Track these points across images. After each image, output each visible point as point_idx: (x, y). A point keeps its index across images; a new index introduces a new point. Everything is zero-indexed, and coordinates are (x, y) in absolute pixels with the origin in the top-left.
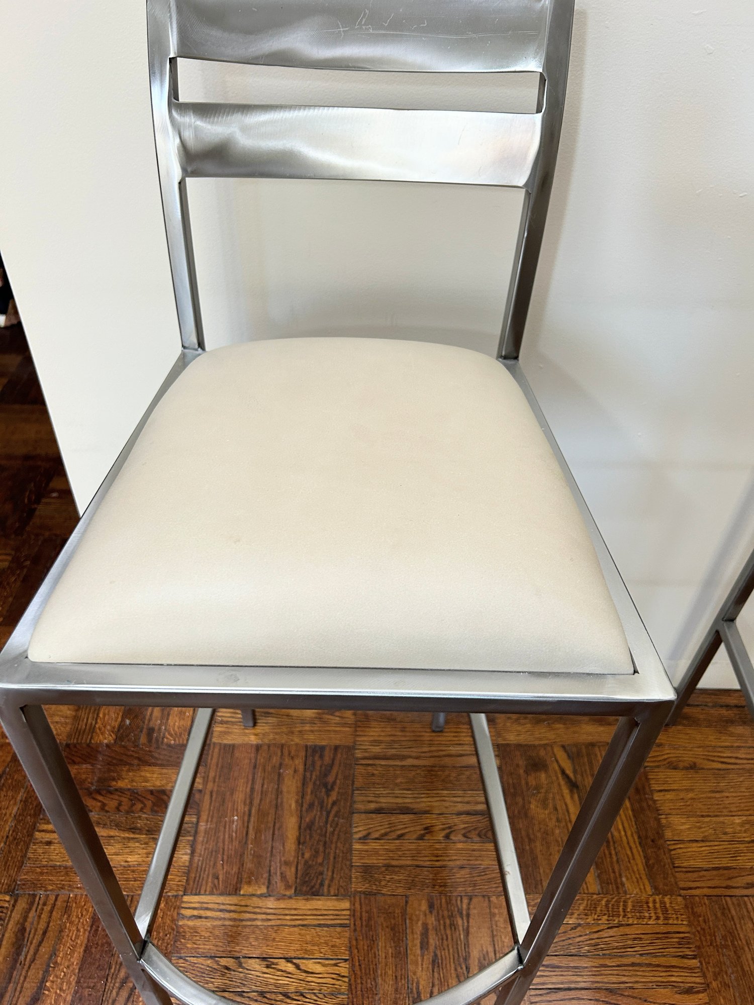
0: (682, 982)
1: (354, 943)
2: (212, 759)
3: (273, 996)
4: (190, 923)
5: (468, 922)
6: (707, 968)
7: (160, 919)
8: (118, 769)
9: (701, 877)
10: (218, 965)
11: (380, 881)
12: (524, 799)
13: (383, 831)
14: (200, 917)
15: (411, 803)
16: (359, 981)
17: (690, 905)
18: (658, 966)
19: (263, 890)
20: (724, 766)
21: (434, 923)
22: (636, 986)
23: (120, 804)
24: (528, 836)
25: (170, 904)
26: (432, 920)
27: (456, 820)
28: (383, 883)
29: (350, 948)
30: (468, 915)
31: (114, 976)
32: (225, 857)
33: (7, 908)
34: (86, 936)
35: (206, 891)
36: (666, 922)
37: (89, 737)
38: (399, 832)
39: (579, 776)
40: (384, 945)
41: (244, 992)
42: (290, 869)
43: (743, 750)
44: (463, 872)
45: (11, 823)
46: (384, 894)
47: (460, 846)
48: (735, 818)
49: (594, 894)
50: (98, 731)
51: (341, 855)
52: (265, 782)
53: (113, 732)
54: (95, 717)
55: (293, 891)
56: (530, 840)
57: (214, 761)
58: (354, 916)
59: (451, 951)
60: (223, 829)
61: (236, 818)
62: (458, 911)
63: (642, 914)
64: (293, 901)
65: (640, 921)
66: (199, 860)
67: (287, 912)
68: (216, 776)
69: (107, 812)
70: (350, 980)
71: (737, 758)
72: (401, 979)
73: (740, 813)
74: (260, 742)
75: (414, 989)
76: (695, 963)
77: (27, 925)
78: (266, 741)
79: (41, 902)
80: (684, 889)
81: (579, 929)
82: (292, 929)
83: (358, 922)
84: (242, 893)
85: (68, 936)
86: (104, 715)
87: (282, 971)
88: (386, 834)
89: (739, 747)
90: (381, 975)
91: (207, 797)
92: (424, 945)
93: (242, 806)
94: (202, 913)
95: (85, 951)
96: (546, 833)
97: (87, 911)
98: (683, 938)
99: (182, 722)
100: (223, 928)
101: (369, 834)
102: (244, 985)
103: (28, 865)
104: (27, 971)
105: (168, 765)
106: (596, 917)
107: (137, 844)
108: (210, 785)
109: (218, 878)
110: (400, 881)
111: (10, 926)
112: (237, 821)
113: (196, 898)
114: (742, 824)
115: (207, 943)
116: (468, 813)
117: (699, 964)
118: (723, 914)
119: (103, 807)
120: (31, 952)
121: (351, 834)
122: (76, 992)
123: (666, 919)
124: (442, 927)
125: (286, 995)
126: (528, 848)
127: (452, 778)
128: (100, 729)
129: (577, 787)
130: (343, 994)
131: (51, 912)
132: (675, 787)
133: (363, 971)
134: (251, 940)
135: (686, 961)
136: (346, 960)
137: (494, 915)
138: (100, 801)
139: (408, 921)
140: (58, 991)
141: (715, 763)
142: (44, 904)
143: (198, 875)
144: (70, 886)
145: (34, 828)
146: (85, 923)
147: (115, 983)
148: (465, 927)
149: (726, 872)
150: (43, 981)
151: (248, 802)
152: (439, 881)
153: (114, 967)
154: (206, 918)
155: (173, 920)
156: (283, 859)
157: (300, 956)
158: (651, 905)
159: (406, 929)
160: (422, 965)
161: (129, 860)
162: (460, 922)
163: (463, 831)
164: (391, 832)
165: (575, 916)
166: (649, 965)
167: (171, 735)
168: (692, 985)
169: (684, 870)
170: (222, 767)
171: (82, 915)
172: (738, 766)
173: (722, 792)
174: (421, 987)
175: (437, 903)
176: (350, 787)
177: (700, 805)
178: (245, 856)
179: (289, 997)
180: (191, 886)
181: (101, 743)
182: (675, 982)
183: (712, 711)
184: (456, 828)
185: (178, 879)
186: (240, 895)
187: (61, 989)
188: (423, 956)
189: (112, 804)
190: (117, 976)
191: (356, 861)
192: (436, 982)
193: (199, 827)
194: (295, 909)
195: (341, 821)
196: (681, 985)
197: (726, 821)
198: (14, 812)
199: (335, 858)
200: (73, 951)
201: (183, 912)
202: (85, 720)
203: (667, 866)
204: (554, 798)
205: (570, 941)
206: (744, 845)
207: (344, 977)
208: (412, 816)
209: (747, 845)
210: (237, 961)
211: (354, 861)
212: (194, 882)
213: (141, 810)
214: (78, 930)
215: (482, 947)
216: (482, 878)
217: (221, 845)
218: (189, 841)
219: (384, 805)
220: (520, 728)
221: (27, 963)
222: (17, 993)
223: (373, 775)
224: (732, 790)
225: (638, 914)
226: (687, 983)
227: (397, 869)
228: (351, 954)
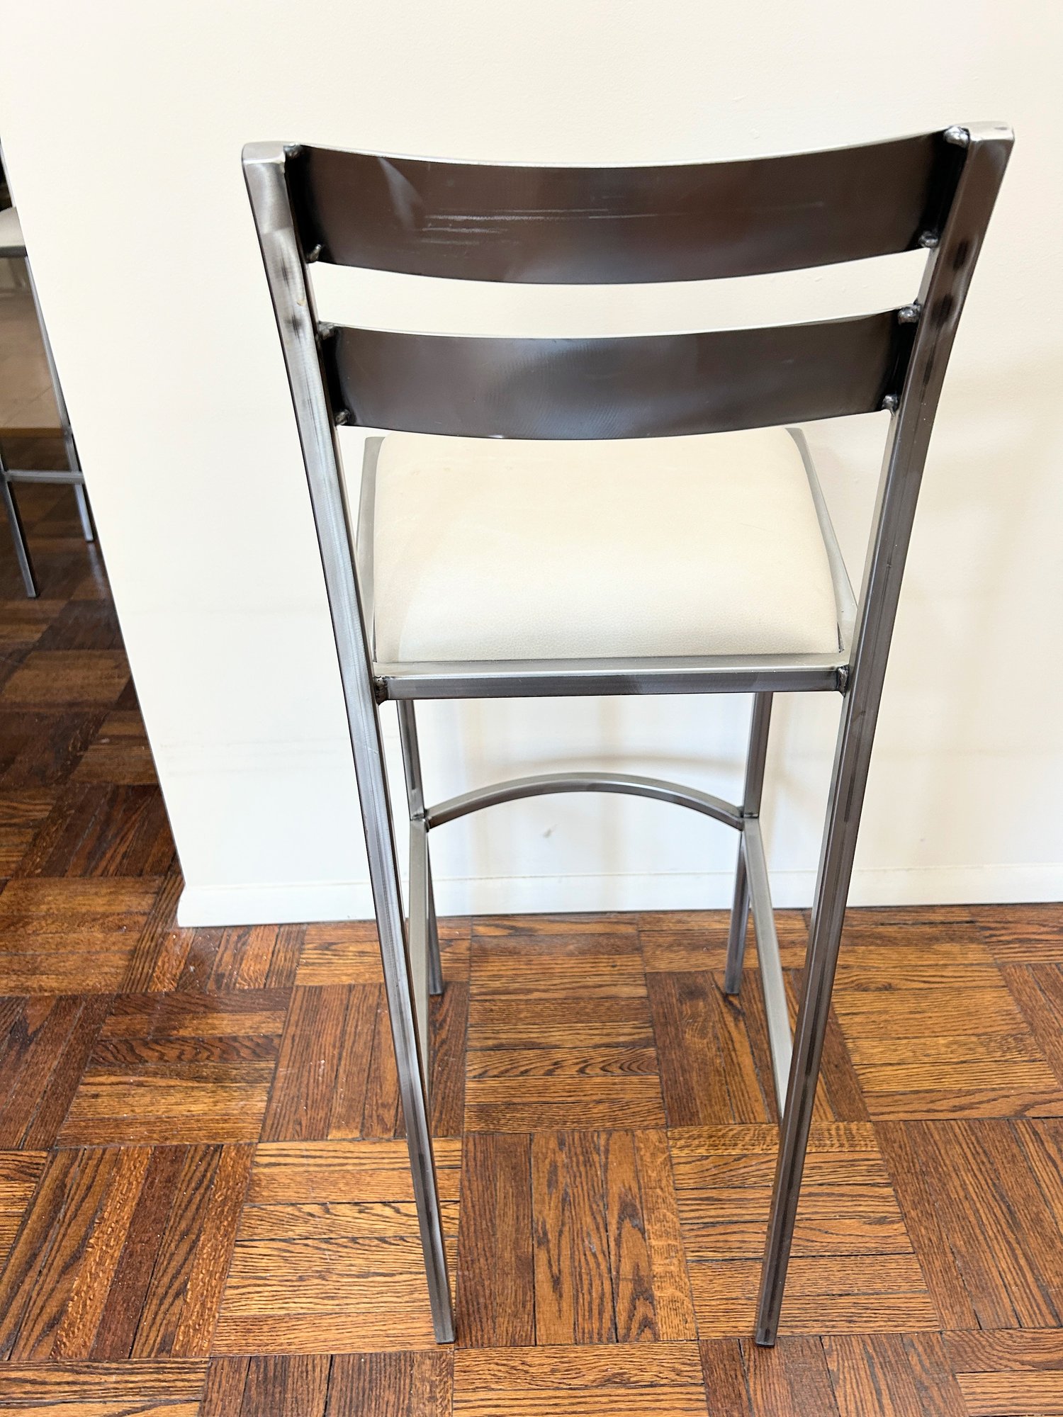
0: (873, 1212)
1: (466, 1183)
2: (294, 1003)
3: (367, 1242)
4: (266, 1170)
5: (607, 1158)
6: (904, 1196)
7: (230, 1168)
8: (180, 1017)
9: (896, 1101)
10: (300, 1211)
11: (499, 1119)
12: (677, 1029)
13: (502, 1069)
14: (279, 1164)
15: (538, 1038)
16: (472, 1223)
17: (882, 1130)
18: (842, 1195)
19: (357, 1134)
20: (927, 986)
21: (566, 1161)
22: (813, 1217)
23: (182, 1053)
24: (682, 1067)
25: (243, 1152)
26: (562, 1158)
27: (592, 1054)
28: (502, 1122)
29: (462, 1189)
30: (607, 1151)
31: (174, 1229)
32: (309, 1102)
33: (44, 1164)
34: (140, 1188)
35: (285, 1137)
36: (852, 1149)
37: (145, 986)
38: (523, 1069)
39: (746, 1004)
40: (502, 1185)
41: (331, 1239)
42: (389, 1111)
43: (950, 968)
44: (601, 1107)
45: (49, 1078)
46: (503, 1134)
47: (598, 1080)
48: (940, 1038)
49: (762, 1123)
50: (156, 979)
51: (451, 1094)
52: (360, 1023)
53: (173, 980)
54: (152, 964)
55: (392, 1134)
56: (684, 1071)
57: (298, 1003)
58: (466, 1156)
59: (585, 1188)
60: (307, 1074)
61: (323, 1062)
62: (594, 1148)
63: (822, 1142)
64: (392, 1144)
65: (820, 1149)
66: (277, 1107)
67: (384, 1155)
68: (299, 1019)
69: (167, 1061)
70: (460, 1223)
71: (942, 976)
72: (524, 1219)
73: (945, 1033)
74: (353, 982)
75: (540, 1228)
76: (889, 1191)
77: (68, 1181)
78: (361, 981)
79: (86, 1156)
80: (874, 1114)
81: (744, 1159)
82: (390, 1173)
83: (472, 1163)
84: (329, 1138)
85: (117, 1189)
86: (164, 963)
87: (378, 1215)
88: (507, 1071)
89: (945, 965)
90: (500, 1215)
91: (288, 1042)
92: (552, 1183)
93: (331, 1049)
94: (282, 1160)
95: (138, 1204)
96: (704, 1063)
97: (141, 1163)
98: (872, 1166)
99: (258, 966)
100: (307, 1174)
101: (486, 1071)
102: (331, 1231)
103: (69, 1119)
104: (67, 1229)
105: (241, 1012)
106: (765, 1147)
107: (203, 1093)
108: (292, 1030)
109: (300, 1124)
110: (523, 1119)
111: (47, 1183)
112: (324, 1064)
113: (275, 1145)
114: (947, 1046)
115: (286, 1190)
116: (608, 1046)
117: (893, 1193)
118: (923, 1139)
119: (161, 1057)
120: (73, 1208)
121: (464, 1073)
122: (126, 1248)
123: (851, 1146)
124: (574, 1164)
125: (383, 1240)
126: (681, 1079)
127: (587, 1010)
128: (158, 979)
129: (744, 1014)
130: (453, 1236)
131: (98, 1166)
132: (864, 1009)
133: (477, 1213)
134: (341, 1185)
135: (877, 1189)
136: (456, 1202)
137: (639, 1149)
138: (157, 1051)
139: (532, 1160)
140: (104, 1248)
141: (914, 983)
142: (89, 1158)
143: (276, 1122)
144: (121, 1138)
145: (78, 1081)
146: (138, 1175)
147: (174, 1235)
148: (602, 1163)
149: (927, 1095)
150: (86, 1238)
151: (338, 1044)
152: (571, 1117)
153: (173, 1219)
154: (285, 1165)
155: (245, 1168)
156: (380, 1102)
157: (400, 1200)
158: (833, 1132)
159: (530, 1167)
160: (550, 1203)
161: (192, 1109)
162: (596, 1158)
163: (602, 1065)
164: (512, 1068)
165: (740, 1146)
166: (829, 1195)
167: (245, 980)
168: (885, 1215)
169: (875, 1094)
170: (307, 1010)
171: (135, 1167)
172: (943, 985)
173: (923, 1012)
174: (548, 1226)
175: (568, 1140)
176: (463, 1025)
177: (895, 1027)
178: (334, 1100)
179: (386, 1242)
180: (267, 1133)
181: (159, 992)
182: (862, 1212)
183: (912, 929)
184: (592, 1061)
185: (251, 1126)
186: (327, 1140)
187: (107, 1246)
188: (550, 1194)
189: (172, 1053)
190: (176, 1228)
191: (469, 1099)
192: (567, 1220)
193: (278, 1072)
194: (394, 1152)
195: (451, 1059)
196: (872, 1215)
197: (928, 1043)
198: (54, 1066)
199: (443, 1099)
200: (123, 1206)
201: (258, 1159)
202: (140, 969)
203: (854, 1092)
204: (713, 1027)
205: (733, 1173)
206: (949, 1067)
207: (453, 1219)
208: (539, 1052)
209: (954, 1066)
210: (323, 1207)
211: (466, 1100)
212: (271, 1129)
213: (208, 1058)
214: (130, 1183)
215: (624, 1183)
216: (624, 1112)
217: (303, 1090)
218: (265, 1087)
219: (504, 1041)
220: (672, 956)
221: (67, 1220)
222: (54, 1252)
223: (492, 1010)
224: (936, 1010)
225: (817, 1142)
226: (878, 1212)
227: (519, 1107)
228: (462, 1195)
